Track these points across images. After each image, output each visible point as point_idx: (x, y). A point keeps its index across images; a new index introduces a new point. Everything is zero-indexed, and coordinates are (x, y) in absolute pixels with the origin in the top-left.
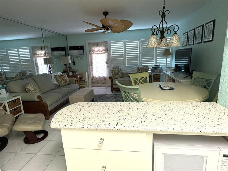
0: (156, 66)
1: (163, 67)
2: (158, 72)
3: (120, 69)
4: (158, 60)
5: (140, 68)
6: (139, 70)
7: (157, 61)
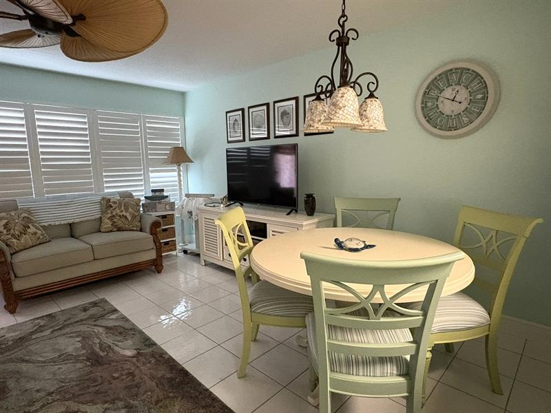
0: (157, 194)
1: (173, 196)
2: (166, 210)
3: (28, 211)
4: (151, 175)
5: (115, 203)
6: (112, 207)
7: (151, 180)
